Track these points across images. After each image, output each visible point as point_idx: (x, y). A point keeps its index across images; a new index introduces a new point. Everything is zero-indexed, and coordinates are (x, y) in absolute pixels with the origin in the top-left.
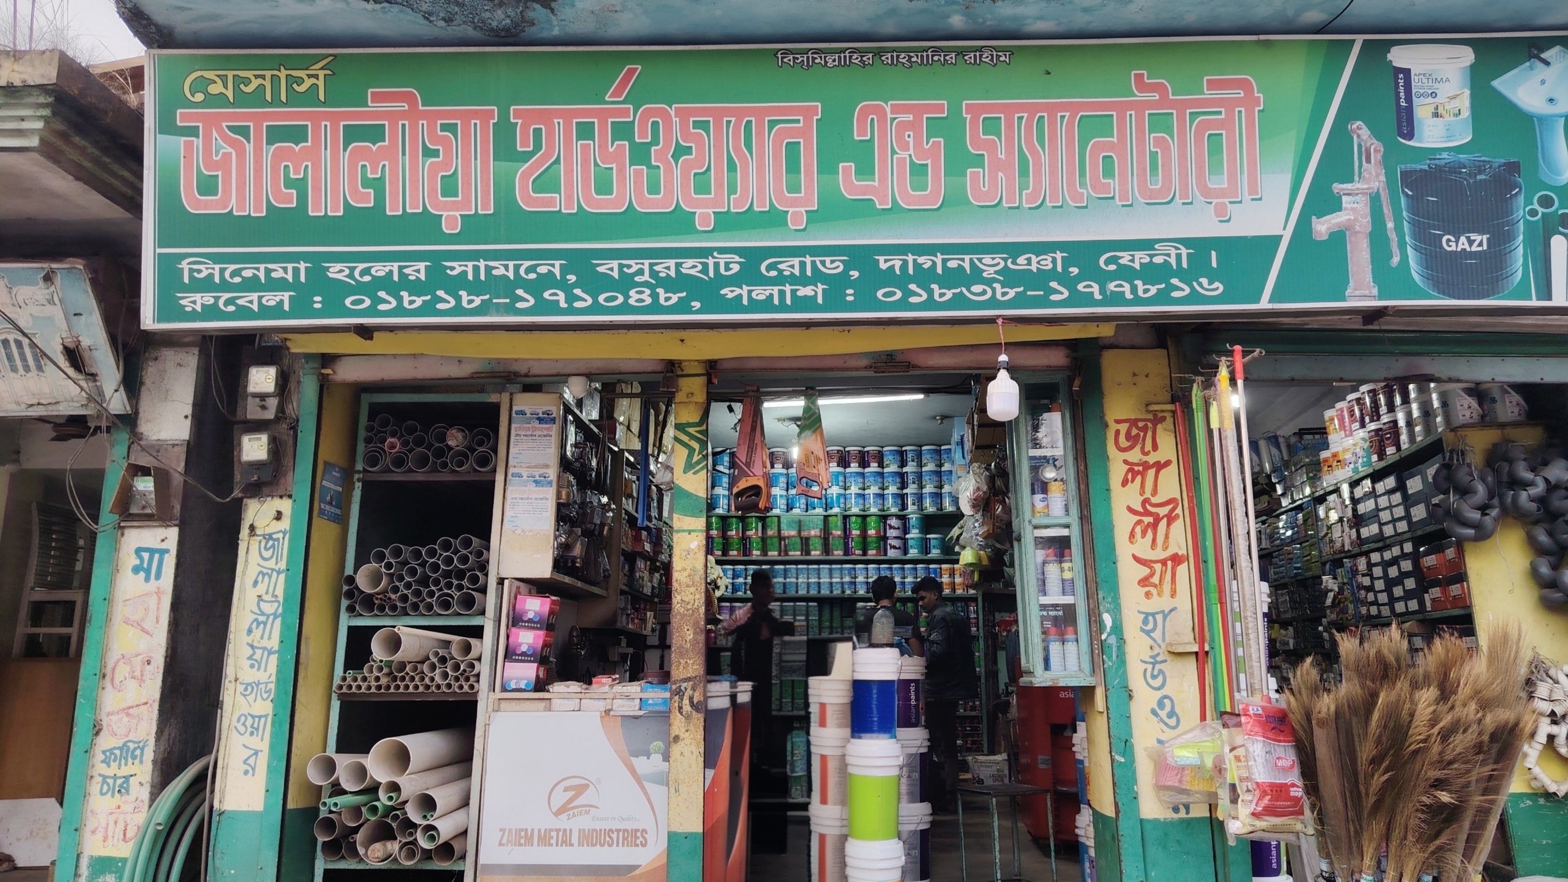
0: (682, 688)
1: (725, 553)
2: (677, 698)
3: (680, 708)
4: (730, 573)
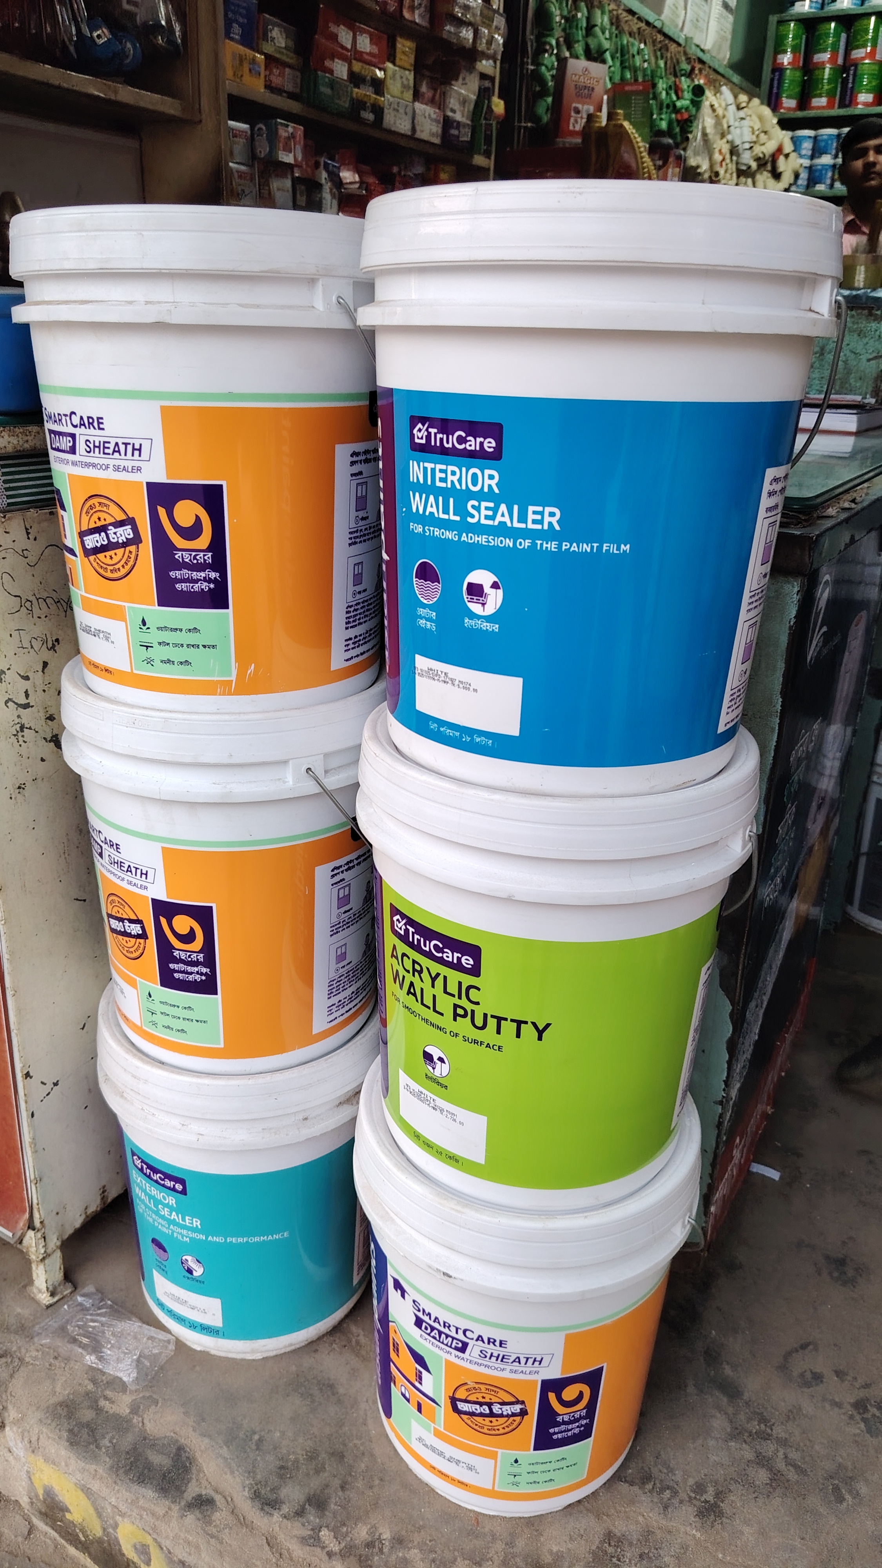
1: (804, 102)
4: (807, 146)
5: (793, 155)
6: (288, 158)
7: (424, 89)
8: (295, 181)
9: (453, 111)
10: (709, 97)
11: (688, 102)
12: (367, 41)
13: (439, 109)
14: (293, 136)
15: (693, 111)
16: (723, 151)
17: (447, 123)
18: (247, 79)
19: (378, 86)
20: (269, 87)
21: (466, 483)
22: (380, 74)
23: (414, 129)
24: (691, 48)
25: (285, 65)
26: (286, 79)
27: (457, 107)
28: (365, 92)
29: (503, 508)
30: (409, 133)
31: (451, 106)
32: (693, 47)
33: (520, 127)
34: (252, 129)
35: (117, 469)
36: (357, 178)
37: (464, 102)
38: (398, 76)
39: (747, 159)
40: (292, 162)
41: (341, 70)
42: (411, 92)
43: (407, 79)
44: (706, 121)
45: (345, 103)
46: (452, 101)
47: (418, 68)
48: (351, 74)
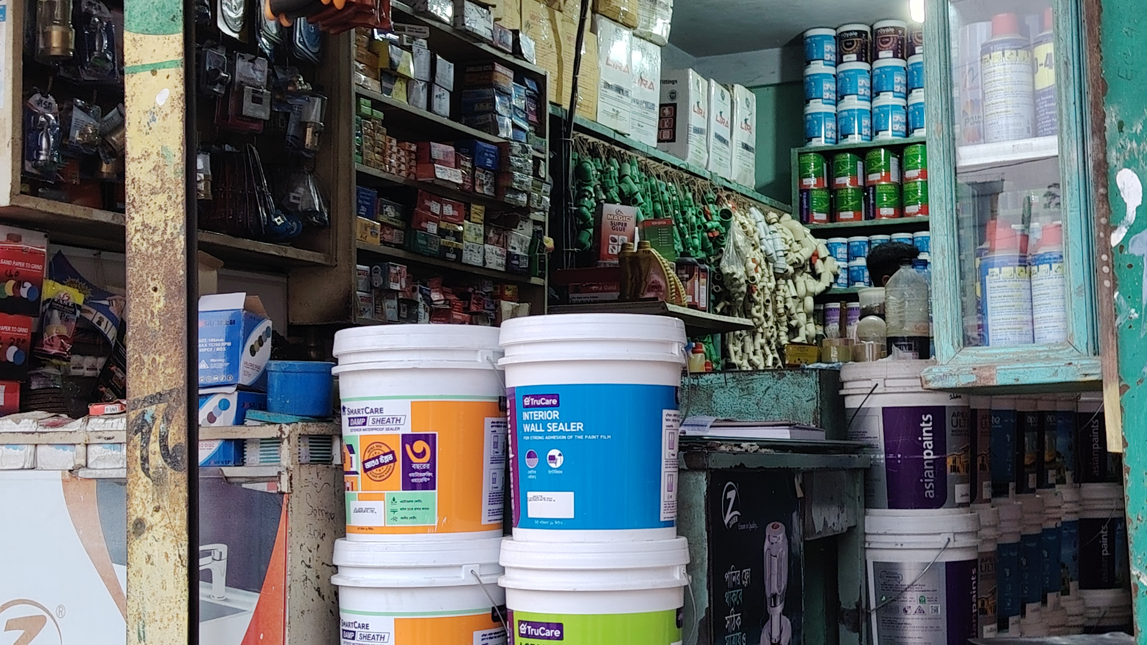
0: (148, 418)
1: (833, 215)
2: (138, 438)
3: (145, 460)
4: (842, 251)
5: (829, 259)
6: (396, 287)
7: (491, 235)
8: (399, 300)
9: (514, 248)
10: (738, 217)
11: (717, 224)
12: (451, 208)
13: (503, 247)
14: (399, 272)
15: (724, 230)
16: (758, 259)
17: (510, 257)
18: (369, 238)
19: (459, 236)
20: (383, 242)
21: (546, 416)
22: (461, 228)
23: (484, 262)
24: (716, 181)
25: (394, 227)
26: (395, 236)
27: (516, 245)
28: (449, 241)
29: (561, 424)
30: (481, 265)
31: (512, 245)
32: (719, 180)
33: (568, 252)
34: (371, 269)
35: (387, 429)
36: (443, 298)
37: (522, 242)
38: (472, 229)
39: (783, 264)
40: (399, 289)
41: (432, 228)
42: (482, 238)
43: (479, 230)
44: (737, 236)
45: (435, 249)
46: (513, 241)
47: (487, 222)
48: (439, 230)
